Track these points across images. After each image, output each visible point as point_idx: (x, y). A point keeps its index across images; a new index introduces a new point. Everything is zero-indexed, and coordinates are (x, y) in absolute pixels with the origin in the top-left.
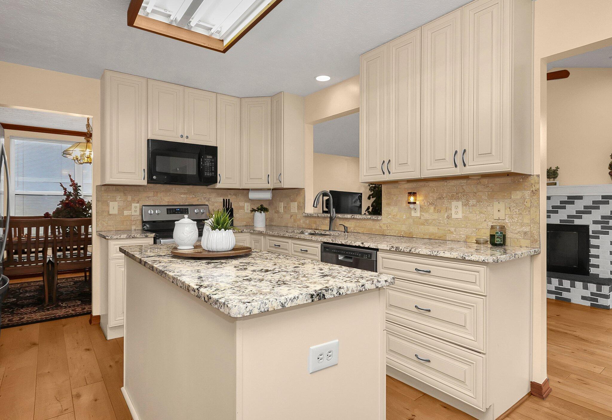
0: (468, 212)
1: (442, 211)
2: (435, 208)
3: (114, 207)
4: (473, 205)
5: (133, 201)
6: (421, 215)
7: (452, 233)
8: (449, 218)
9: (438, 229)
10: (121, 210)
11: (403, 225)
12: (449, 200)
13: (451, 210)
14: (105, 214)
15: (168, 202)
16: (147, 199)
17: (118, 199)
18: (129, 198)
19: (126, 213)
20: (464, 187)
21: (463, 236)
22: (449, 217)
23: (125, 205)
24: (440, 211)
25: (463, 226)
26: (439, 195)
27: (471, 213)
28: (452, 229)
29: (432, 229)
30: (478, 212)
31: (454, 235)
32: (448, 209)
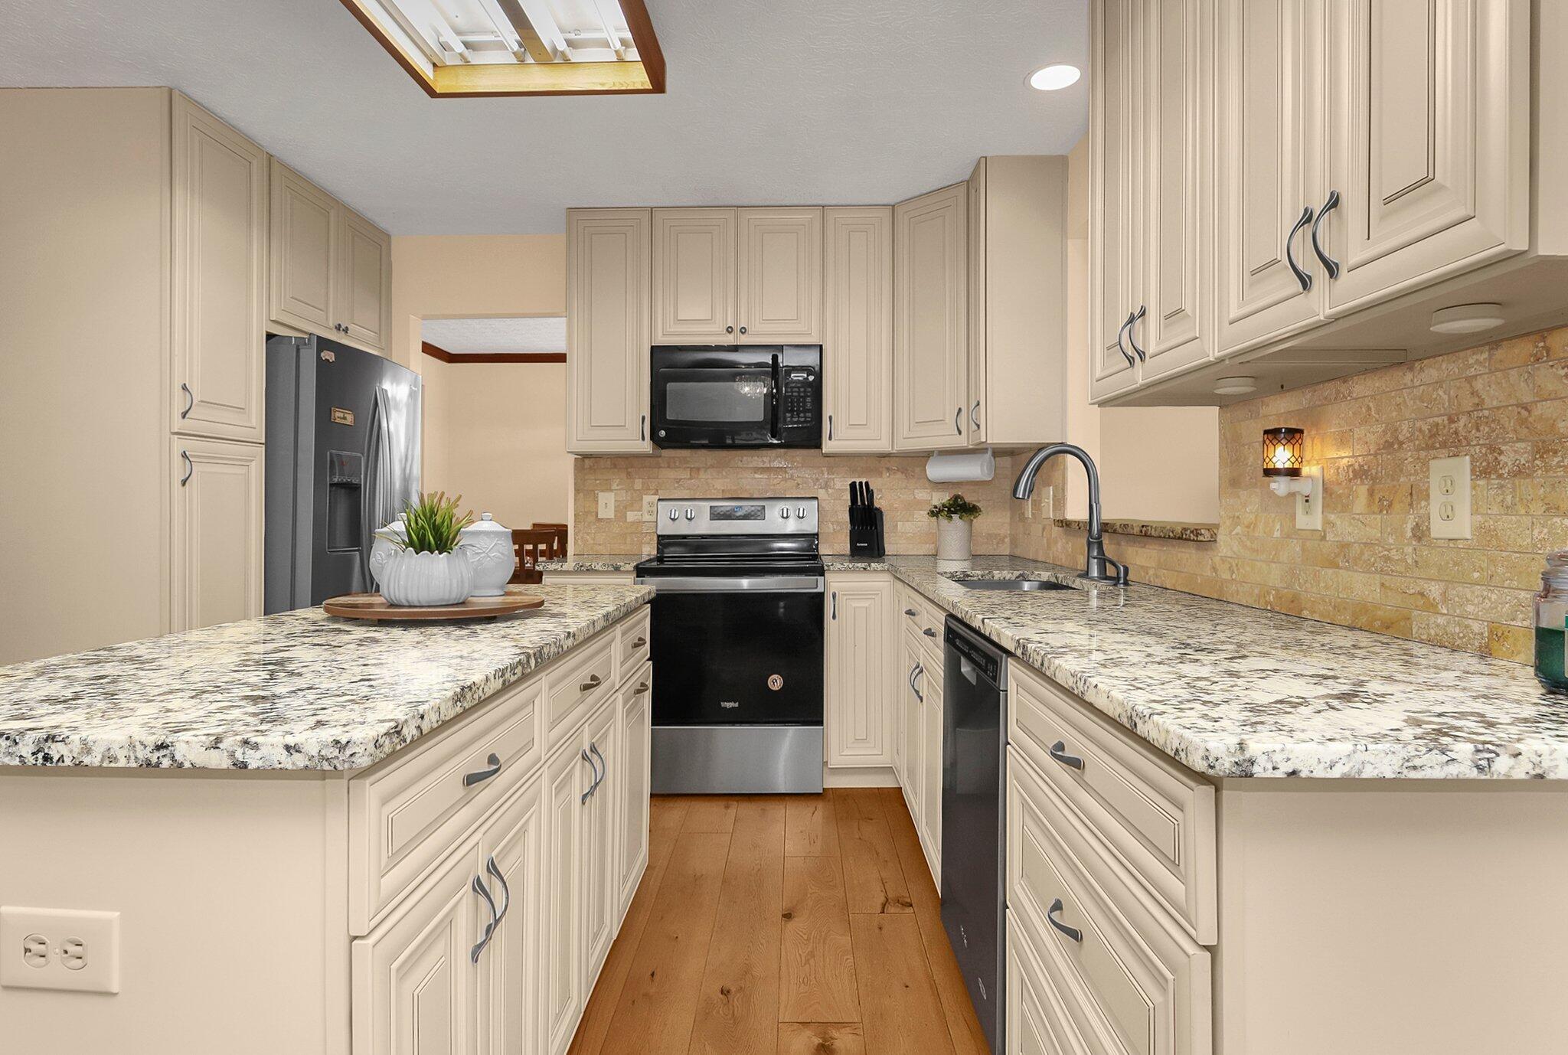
0: (1495, 510)
1: (1397, 506)
2: (1371, 493)
3: (607, 504)
4: (1519, 472)
5: (646, 490)
6: (1327, 522)
7: (1431, 607)
8: (1420, 539)
9: (1382, 585)
10: (621, 511)
11: (1274, 565)
12: (1423, 454)
13: (1427, 497)
14: (591, 518)
15: (723, 491)
16: (676, 485)
17: (614, 486)
18: (638, 484)
19: (631, 516)
20: (1479, 385)
21: (1476, 627)
22: (1420, 533)
23: (629, 498)
24: (1390, 505)
25: (1476, 575)
26: (1385, 432)
27: (1509, 509)
28: (1434, 590)
29: (1362, 587)
30: (1538, 508)
31: (1441, 620)
32: (1417, 494)
